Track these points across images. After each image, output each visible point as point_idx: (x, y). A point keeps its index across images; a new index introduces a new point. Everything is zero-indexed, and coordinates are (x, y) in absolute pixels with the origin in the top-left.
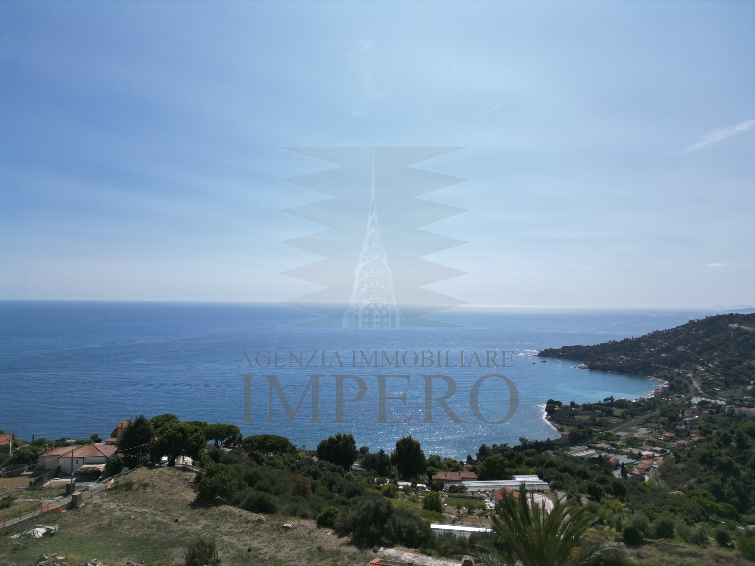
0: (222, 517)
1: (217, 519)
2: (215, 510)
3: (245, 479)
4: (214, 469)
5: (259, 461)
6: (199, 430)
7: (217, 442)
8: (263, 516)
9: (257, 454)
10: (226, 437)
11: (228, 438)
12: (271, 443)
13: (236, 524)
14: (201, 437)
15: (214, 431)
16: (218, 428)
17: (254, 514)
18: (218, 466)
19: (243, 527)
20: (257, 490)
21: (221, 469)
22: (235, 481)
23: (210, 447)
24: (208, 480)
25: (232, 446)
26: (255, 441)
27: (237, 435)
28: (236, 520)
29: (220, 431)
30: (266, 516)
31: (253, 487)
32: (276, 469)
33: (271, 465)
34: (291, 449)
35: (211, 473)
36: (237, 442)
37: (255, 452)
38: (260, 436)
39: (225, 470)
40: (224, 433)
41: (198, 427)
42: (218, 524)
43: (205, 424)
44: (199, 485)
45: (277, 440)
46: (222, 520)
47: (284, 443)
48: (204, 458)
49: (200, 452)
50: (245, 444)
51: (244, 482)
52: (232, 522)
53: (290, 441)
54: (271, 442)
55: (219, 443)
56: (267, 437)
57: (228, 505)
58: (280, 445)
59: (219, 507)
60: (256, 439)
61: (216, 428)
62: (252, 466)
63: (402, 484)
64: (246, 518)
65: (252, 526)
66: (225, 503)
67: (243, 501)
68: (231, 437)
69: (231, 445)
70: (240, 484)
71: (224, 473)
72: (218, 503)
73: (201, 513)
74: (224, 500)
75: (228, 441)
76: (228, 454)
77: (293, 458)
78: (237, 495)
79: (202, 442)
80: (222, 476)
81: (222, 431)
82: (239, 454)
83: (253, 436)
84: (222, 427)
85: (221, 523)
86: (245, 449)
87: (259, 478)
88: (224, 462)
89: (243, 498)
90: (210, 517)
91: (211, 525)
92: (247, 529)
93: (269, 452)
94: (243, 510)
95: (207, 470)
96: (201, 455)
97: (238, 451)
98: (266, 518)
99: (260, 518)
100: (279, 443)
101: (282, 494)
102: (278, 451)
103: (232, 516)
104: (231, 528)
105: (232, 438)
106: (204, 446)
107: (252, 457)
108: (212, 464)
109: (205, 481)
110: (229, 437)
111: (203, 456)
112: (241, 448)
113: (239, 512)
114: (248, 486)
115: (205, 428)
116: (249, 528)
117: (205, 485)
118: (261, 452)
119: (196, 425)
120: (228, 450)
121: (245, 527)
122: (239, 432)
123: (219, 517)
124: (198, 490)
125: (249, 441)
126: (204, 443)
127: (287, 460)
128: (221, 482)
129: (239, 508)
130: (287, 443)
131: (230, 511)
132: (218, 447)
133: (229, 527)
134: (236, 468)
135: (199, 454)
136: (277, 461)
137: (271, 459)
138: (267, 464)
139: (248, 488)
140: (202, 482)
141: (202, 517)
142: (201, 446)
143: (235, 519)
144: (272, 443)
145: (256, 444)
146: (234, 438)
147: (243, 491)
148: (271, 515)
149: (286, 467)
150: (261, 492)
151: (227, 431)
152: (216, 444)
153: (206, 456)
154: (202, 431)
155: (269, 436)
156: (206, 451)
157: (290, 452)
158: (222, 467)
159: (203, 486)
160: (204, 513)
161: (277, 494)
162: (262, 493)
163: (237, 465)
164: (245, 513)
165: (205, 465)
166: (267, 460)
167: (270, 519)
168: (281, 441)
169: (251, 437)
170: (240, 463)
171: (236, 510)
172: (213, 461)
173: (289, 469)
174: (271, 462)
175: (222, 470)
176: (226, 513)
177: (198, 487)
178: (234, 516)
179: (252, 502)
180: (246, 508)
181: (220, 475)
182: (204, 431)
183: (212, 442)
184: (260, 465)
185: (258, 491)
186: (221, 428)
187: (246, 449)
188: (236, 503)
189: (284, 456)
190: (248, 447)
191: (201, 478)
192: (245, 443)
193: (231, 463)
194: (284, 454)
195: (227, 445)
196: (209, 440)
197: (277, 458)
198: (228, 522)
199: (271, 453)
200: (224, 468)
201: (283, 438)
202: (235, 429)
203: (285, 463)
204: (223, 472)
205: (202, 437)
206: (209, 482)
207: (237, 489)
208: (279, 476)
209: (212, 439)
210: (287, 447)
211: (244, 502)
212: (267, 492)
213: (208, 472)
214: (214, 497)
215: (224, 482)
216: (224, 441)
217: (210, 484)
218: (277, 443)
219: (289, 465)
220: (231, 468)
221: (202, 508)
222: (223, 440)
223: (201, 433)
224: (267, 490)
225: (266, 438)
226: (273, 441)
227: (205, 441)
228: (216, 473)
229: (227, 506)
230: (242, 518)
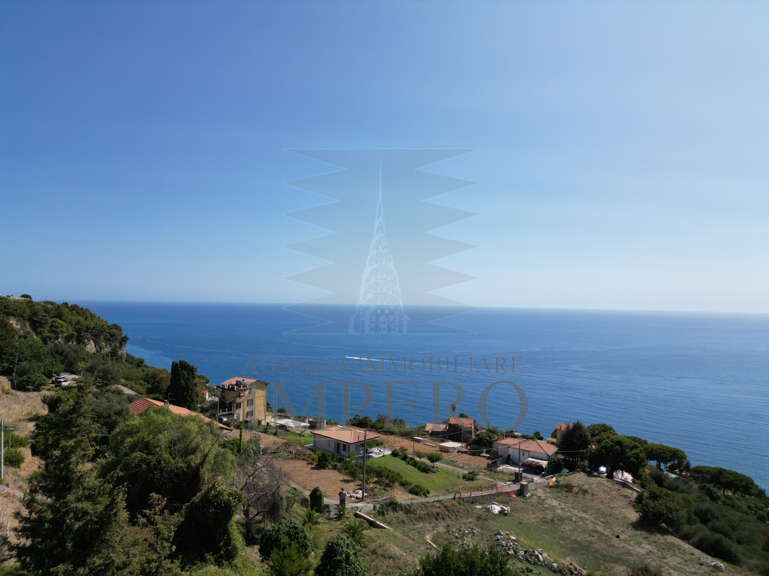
0: (669, 548)
1: (663, 549)
2: (659, 538)
3: (696, 514)
4: (657, 493)
5: (714, 498)
6: (639, 447)
7: (660, 464)
8: (722, 563)
9: (709, 488)
10: (670, 461)
11: (672, 462)
12: (728, 479)
13: (686, 561)
14: (641, 455)
15: (656, 451)
16: (660, 449)
17: (709, 557)
18: (661, 491)
19: (695, 567)
20: (712, 531)
21: (665, 495)
22: (683, 513)
23: (652, 468)
24: (651, 504)
25: (678, 473)
26: (707, 472)
27: (683, 462)
28: (685, 557)
29: (662, 453)
30: (726, 564)
31: (706, 526)
32: (737, 513)
33: (729, 505)
34: (758, 493)
35: (654, 497)
36: (683, 469)
37: (708, 485)
38: (714, 468)
39: (670, 497)
40: (668, 456)
41: (637, 444)
42: (665, 554)
43: (645, 442)
44: (640, 506)
45: (736, 477)
46: (669, 551)
47: (747, 483)
48: (645, 478)
49: (640, 470)
50: (694, 474)
51: (694, 517)
52: (681, 558)
53: (757, 483)
54: (728, 478)
55: (662, 466)
56: (723, 471)
57: (675, 536)
58: (741, 484)
59: (665, 536)
60: (708, 471)
61: (658, 449)
62: (704, 501)
64: (699, 559)
65: (707, 571)
66: (671, 534)
67: (694, 538)
68: (676, 462)
69: (677, 471)
70: (689, 518)
71: (669, 501)
72: (664, 532)
73: (644, 536)
74: (671, 530)
75: (672, 465)
76: (673, 480)
77: (761, 504)
78: (686, 529)
79: (643, 460)
80: (667, 503)
81: (665, 453)
82: (686, 483)
83: (703, 467)
84: (665, 448)
85: (668, 554)
86: (694, 479)
87: (713, 516)
88: (669, 488)
89: (694, 534)
90: (655, 544)
91: (656, 553)
92: (701, 571)
93: (726, 490)
94: (694, 549)
95: (649, 492)
96: (642, 474)
97: (685, 479)
98: (725, 567)
99: (717, 564)
100: (740, 482)
101: (748, 544)
102: (739, 491)
103: (681, 551)
104: (680, 563)
106: (645, 466)
107: (704, 491)
108: (654, 487)
109: (647, 504)
110: (674, 462)
111: (644, 476)
112: (689, 476)
113: (690, 549)
114: (700, 522)
115: (645, 446)
116: (703, 571)
117: (647, 507)
118: (714, 486)
119: (635, 441)
120: (674, 476)
121: (697, 568)
122: (686, 458)
123: (665, 547)
124: (640, 511)
125: (698, 471)
126: (644, 462)
127: (752, 505)
128: (666, 509)
129: (689, 544)
130: (751, 484)
131: (678, 545)
132: (661, 470)
133: (678, 562)
134: (684, 499)
135: (640, 473)
136: (738, 503)
137: (729, 498)
138: (724, 503)
139: (699, 525)
140: (644, 504)
141: (645, 541)
142: (641, 465)
143: (685, 555)
144: (730, 480)
145: (708, 477)
146: (680, 464)
147: (693, 527)
148: (732, 565)
149: (752, 513)
150: (716, 533)
151: (671, 454)
152: (658, 466)
153: (648, 476)
154: (642, 449)
155: (725, 470)
156: (648, 471)
157: (756, 496)
158: (666, 493)
159: (645, 508)
160: (647, 538)
161: (739, 542)
162: (718, 536)
163: (685, 495)
164: (697, 552)
165: (646, 486)
166: (723, 498)
167: (732, 570)
168: (743, 480)
169: (701, 467)
170: (688, 493)
171: (686, 546)
172: (656, 483)
173: (755, 517)
174: (729, 502)
175: (667, 496)
176: (673, 545)
177: (639, 507)
178: (683, 551)
179: (705, 542)
180: (698, 546)
181: (665, 501)
182: (644, 450)
183: (654, 463)
184: (714, 502)
185: (713, 532)
186: (664, 450)
187: (696, 479)
188: (686, 538)
189: (747, 499)
190: (698, 477)
191: (643, 499)
192: (694, 472)
193: (678, 491)
194: (747, 497)
195: (672, 469)
196: (650, 460)
197: (738, 499)
198: (676, 556)
199: (729, 492)
200: (669, 495)
201: (745, 476)
202: (681, 454)
203: (749, 508)
204: (668, 498)
205: (643, 455)
206: (652, 506)
207: (686, 523)
208: (741, 521)
209: (653, 460)
210: (751, 488)
212: (726, 537)
213: (650, 494)
214: (658, 523)
215: (669, 510)
216: (668, 465)
217: (653, 508)
218: (736, 480)
219: (756, 512)
220: (679, 496)
221: (645, 531)
222: (667, 463)
224: (725, 534)
225: (721, 472)
226: (732, 477)
227: (646, 461)
228: (660, 498)
229: (674, 538)
230: (693, 557)
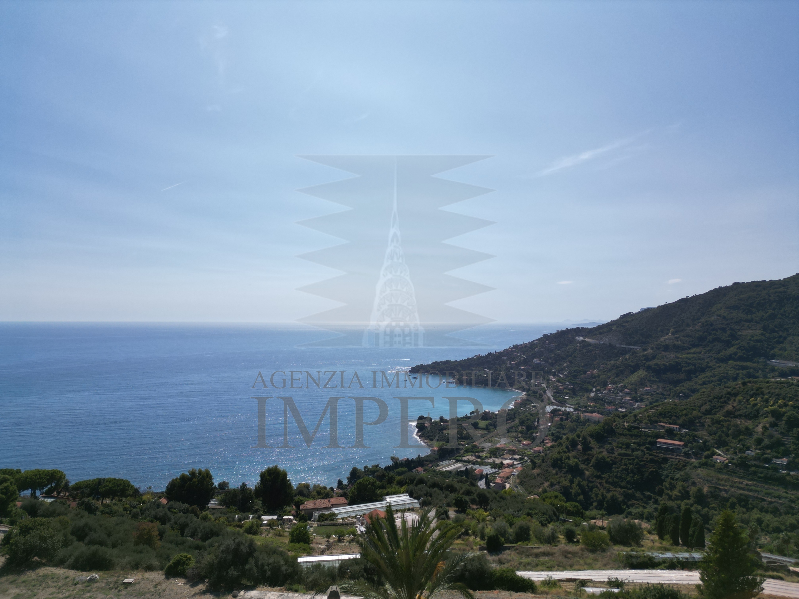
0: (41, 582)
1: (34, 586)
2: (31, 575)
3: (73, 533)
4: (30, 525)
5: (91, 510)
6: (9, 480)
7: (35, 492)
8: (96, 574)
9: (88, 502)
10: (46, 485)
11: (49, 486)
12: (106, 488)
13: (60, 588)
14: (11, 488)
15: (31, 479)
16: (36, 475)
17: (84, 573)
18: (35, 521)
19: (69, 590)
20: (89, 544)
21: (39, 524)
22: (60, 537)
23: (25, 498)
24: (22, 539)
25: (55, 496)
26: (86, 487)
27: (62, 482)
28: (59, 583)
29: (38, 479)
30: (101, 573)
31: (83, 542)
32: (114, 518)
33: (107, 513)
34: (133, 493)
35: (25, 531)
36: (61, 490)
37: (86, 500)
38: (93, 481)
39: (45, 525)
40: (44, 480)
41: (7, 476)
42: (35, 591)
43: (18, 472)
44: (8, 547)
45: (114, 483)
46: (40, 585)
47: (124, 486)
48: (15, 513)
49: (10, 506)
50: (72, 492)
51: (71, 537)
52: (55, 587)
53: (132, 483)
54: (107, 486)
55: (38, 493)
56: (102, 481)
57: (49, 566)
58: (119, 488)
59: (37, 571)
60: (88, 485)
61: (33, 475)
62: (82, 517)
63: (266, 518)
64: (74, 579)
65: (82, 588)
66: (45, 565)
68: (54, 484)
69: (54, 494)
70: (65, 540)
71: (44, 529)
72: (34, 566)
73: (11, 580)
74: (44, 561)
75: (49, 489)
76: (50, 505)
77: (135, 503)
78: (61, 553)
79: (14, 493)
80: (41, 532)
81: (42, 478)
82: (64, 504)
83: (83, 482)
84: (41, 473)
85: (39, 589)
86: (73, 497)
87: (90, 529)
88: (44, 516)
89: (70, 556)
90: (24, 584)
91: (25, 593)
92: (75, 592)
93: (104, 499)
94: (70, 571)
95: (20, 527)
96: (12, 510)
97: (63, 500)
98: (100, 576)
99: (92, 577)
101: (122, 545)
102: (117, 496)
103: (55, 579)
104: (52, 593)
105: (55, 486)
106: (16, 499)
107: (82, 506)
108: (27, 520)
109: (16, 541)
110: (51, 485)
111: (14, 511)
112: (68, 496)
113: (65, 573)
114: (77, 540)
115: (18, 476)
116: (77, 591)
117: (16, 546)
118: (93, 499)
119: (4, 474)
120: (50, 500)
121: (72, 589)
122: (64, 478)
123: (36, 583)
124: (7, 554)
125: (78, 487)
126: (16, 495)
127: (128, 506)
128: (39, 540)
129: (64, 568)
130: (127, 486)
131: (52, 574)
132: (36, 498)
133: (50, 592)
134: (60, 521)
135: (9, 509)
136: (115, 508)
137: (108, 506)
138: (102, 512)
139: (76, 543)
140: (12, 543)
141: (12, 586)
142: (11, 499)
144: (108, 488)
145: (87, 491)
146: (58, 485)
147: (70, 548)
148: (107, 572)
149: (127, 513)
150: (93, 546)
151: (48, 477)
152: (33, 495)
153: (19, 510)
154: (13, 480)
155: (104, 479)
156: (19, 504)
157: (131, 496)
158: (41, 521)
159: (13, 547)
160: (15, 581)
161: (114, 546)
162: (94, 548)
163: (62, 517)
164: (72, 573)
165: (17, 522)
166: (101, 508)
167: (106, 576)
168: (120, 484)
169: (80, 482)
170: (66, 514)
171: (60, 571)
172: (29, 515)
173: (130, 516)
174: (107, 510)
175: (41, 525)
176: (45, 576)
177: (6, 549)
178: (57, 578)
179: (81, 560)
180: (74, 567)
181: (38, 532)
182: (16, 481)
183: (28, 492)
184: (92, 515)
185: (90, 546)
186: (40, 475)
187: (74, 497)
188: (60, 563)
189: (124, 501)
190: (77, 494)
191: (12, 538)
192: (72, 490)
193: (54, 515)
194: (124, 499)
195: (48, 494)
196: (23, 491)
197: (115, 504)
198: (49, 587)
199: (108, 500)
200: (44, 523)
201: (122, 480)
202: (59, 475)
203: (125, 509)
204: (42, 527)
205: (13, 488)
206: (23, 541)
207: (62, 547)
208: (117, 525)
209: (27, 489)
210: (127, 490)
211: (71, 561)
212: (102, 546)
213: (21, 530)
214: (30, 559)
215: (43, 539)
216: (45, 490)
217: (23, 544)
218: (115, 486)
219: (130, 511)
220: (54, 521)
221: (12, 574)
222: (43, 489)
223: (11, 483)
224: (102, 543)
225: (100, 482)
226: (110, 485)
227: (17, 492)
228: (33, 530)
229: (47, 568)
230: (68, 580)
